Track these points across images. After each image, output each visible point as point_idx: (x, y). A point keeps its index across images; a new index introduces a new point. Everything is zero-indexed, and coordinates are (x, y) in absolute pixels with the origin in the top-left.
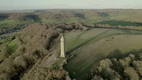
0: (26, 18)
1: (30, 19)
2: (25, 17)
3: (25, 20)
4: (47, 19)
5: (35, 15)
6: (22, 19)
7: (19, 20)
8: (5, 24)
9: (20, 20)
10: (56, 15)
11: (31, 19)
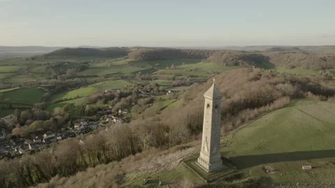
0: (240, 61)
1: (247, 65)
2: (239, 59)
3: (236, 64)
4: (293, 67)
5: (263, 57)
6: (230, 63)
7: (225, 64)
8: (196, 70)
9: (227, 64)
10: (325, 60)
11: (251, 64)
